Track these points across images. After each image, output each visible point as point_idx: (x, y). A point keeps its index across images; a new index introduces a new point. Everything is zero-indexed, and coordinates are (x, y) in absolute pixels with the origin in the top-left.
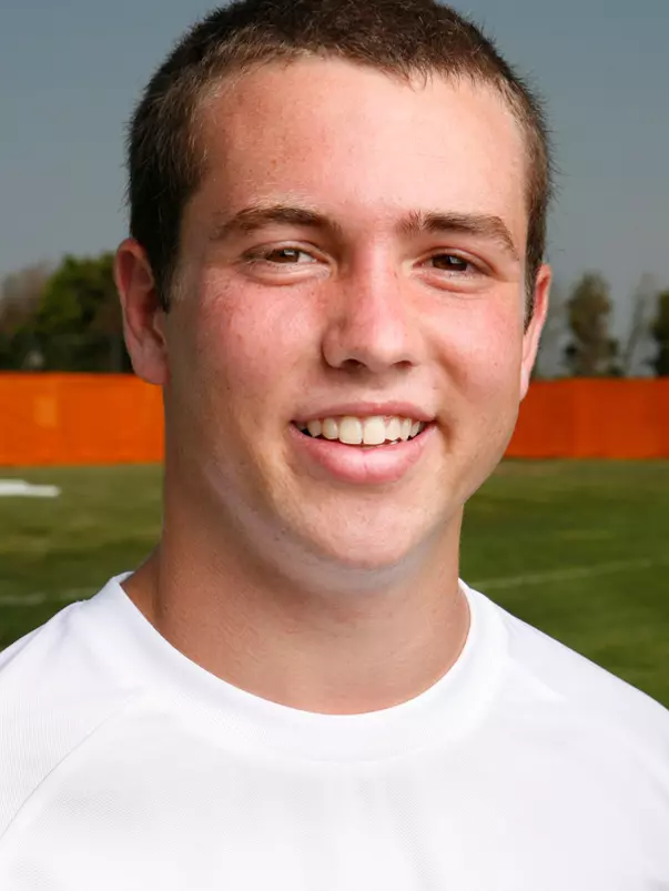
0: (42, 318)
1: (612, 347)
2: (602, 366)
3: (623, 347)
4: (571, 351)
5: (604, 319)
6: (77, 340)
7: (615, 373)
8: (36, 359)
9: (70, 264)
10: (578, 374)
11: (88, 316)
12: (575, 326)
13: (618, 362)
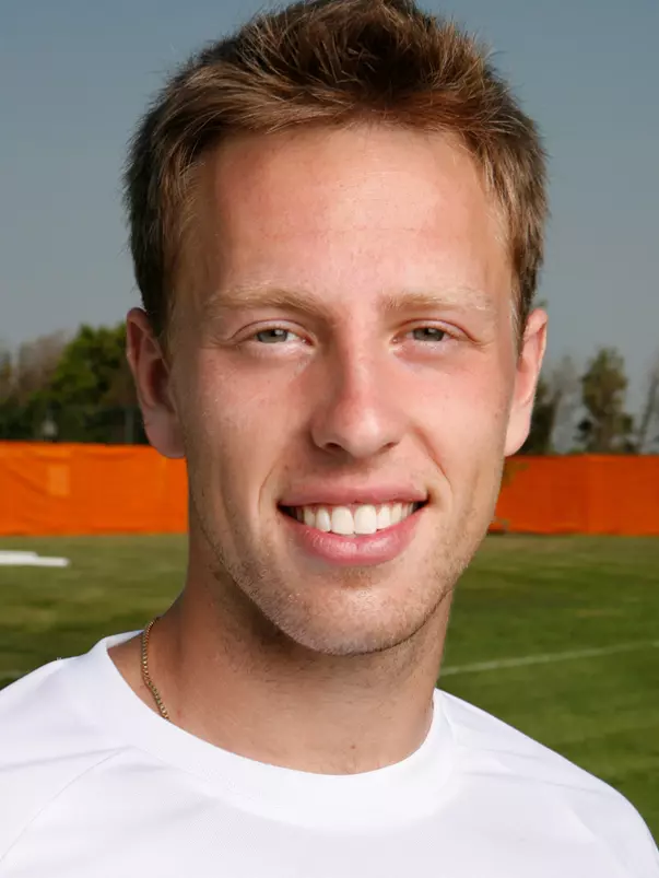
0: (57, 387)
1: (627, 422)
2: (616, 441)
3: (637, 423)
4: (585, 426)
5: (618, 394)
6: (91, 410)
7: (630, 449)
8: (50, 428)
9: (86, 333)
10: (591, 449)
11: (103, 386)
12: (589, 401)
13: (633, 439)
